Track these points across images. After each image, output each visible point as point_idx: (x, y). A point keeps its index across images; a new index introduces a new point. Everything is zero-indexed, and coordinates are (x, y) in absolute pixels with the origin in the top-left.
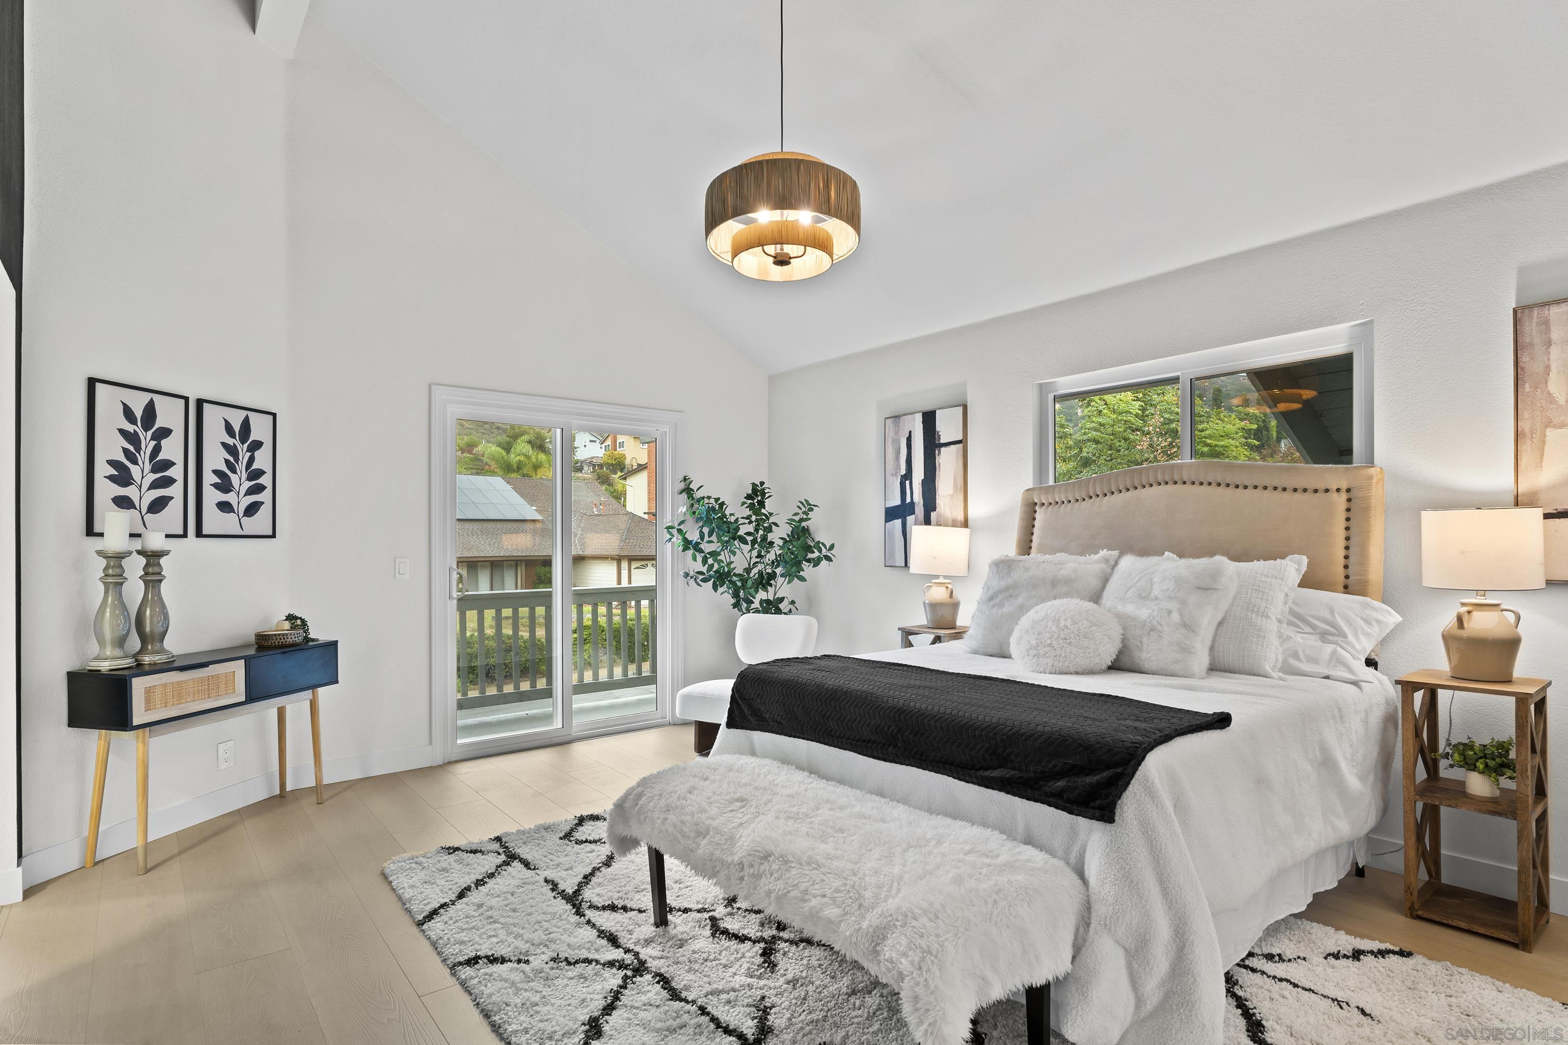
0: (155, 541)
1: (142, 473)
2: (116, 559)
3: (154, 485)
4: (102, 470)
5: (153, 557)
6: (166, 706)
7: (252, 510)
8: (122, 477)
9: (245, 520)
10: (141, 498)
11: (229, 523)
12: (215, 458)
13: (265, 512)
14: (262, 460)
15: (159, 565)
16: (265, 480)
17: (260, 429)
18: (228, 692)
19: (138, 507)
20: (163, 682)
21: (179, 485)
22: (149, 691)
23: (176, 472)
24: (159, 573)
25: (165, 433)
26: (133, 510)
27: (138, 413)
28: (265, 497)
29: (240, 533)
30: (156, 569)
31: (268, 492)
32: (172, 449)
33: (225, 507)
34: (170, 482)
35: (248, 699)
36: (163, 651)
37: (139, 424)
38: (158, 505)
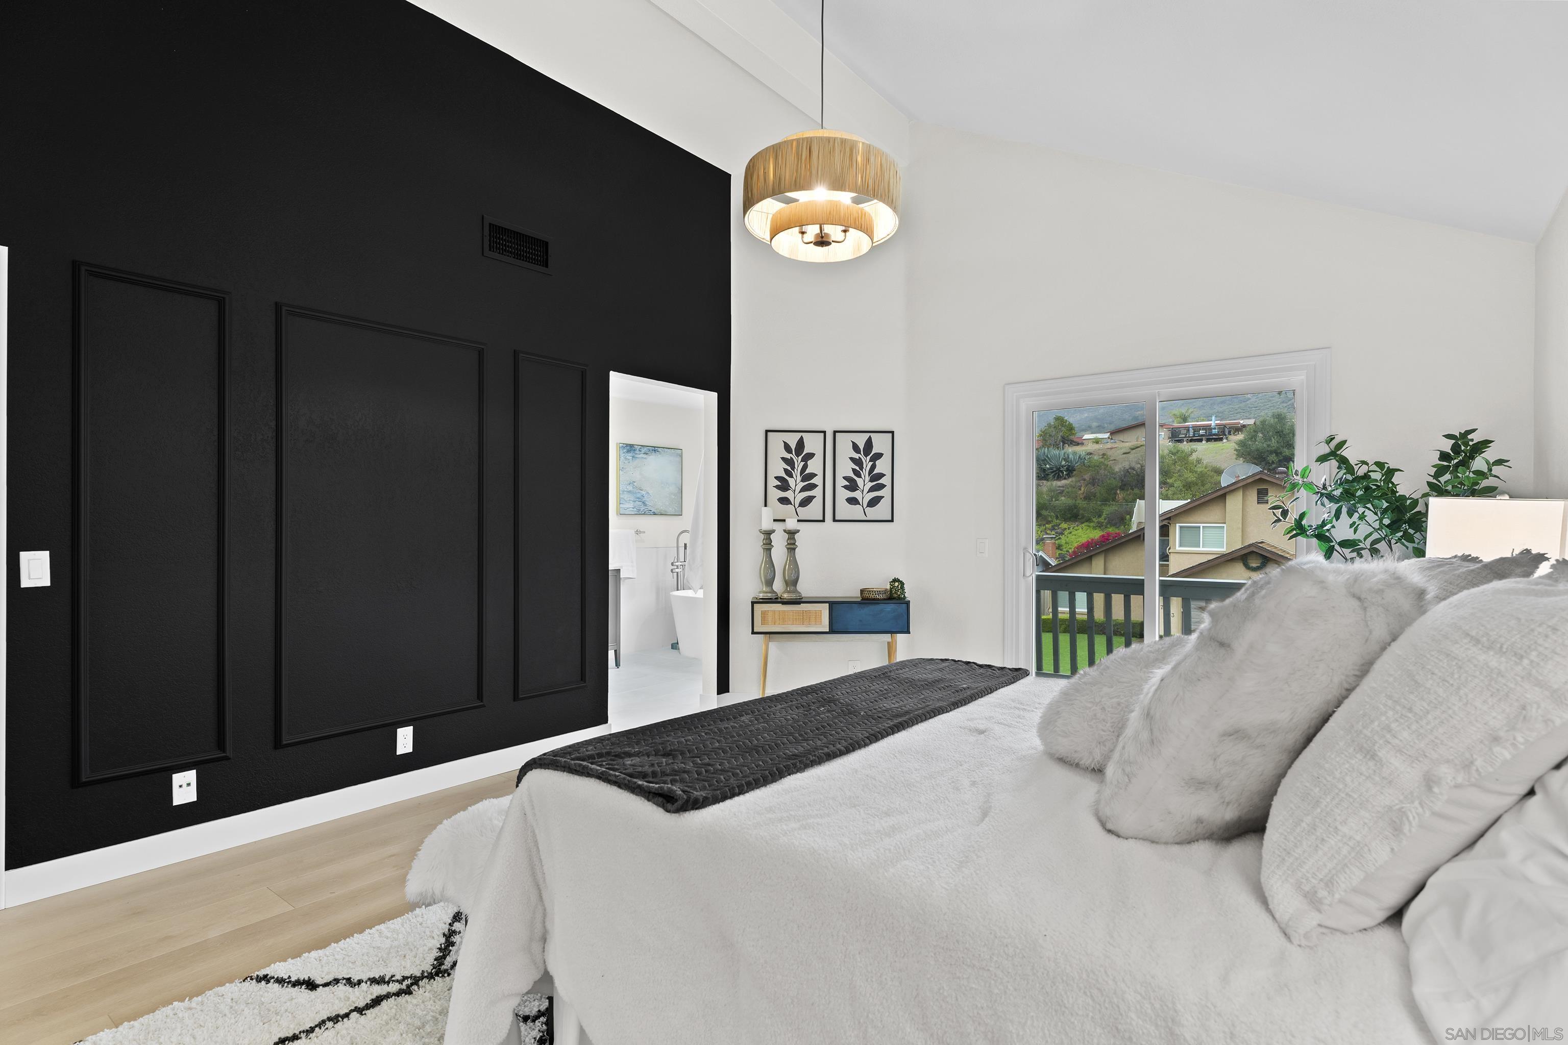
0: (791, 524)
1: (795, 482)
2: (768, 534)
3: (804, 489)
4: (772, 482)
5: (792, 534)
6: (775, 624)
7: (873, 502)
8: (784, 485)
9: (868, 510)
10: (795, 498)
11: (856, 512)
12: (846, 468)
13: (885, 504)
14: (882, 466)
15: (794, 539)
16: (885, 481)
17: (880, 444)
18: (817, 623)
19: (793, 504)
20: (772, 609)
21: (820, 488)
22: (764, 614)
23: (817, 480)
24: (794, 544)
25: (811, 456)
26: (790, 505)
27: (793, 447)
28: (886, 492)
29: (865, 518)
30: (792, 542)
31: (888, 488)
32: (814, 466)
33: (852, 501)
34: (814, 486)
35: (831, 631)
36: (796, 591)
37: (794, 453)
38: (805, 502)
